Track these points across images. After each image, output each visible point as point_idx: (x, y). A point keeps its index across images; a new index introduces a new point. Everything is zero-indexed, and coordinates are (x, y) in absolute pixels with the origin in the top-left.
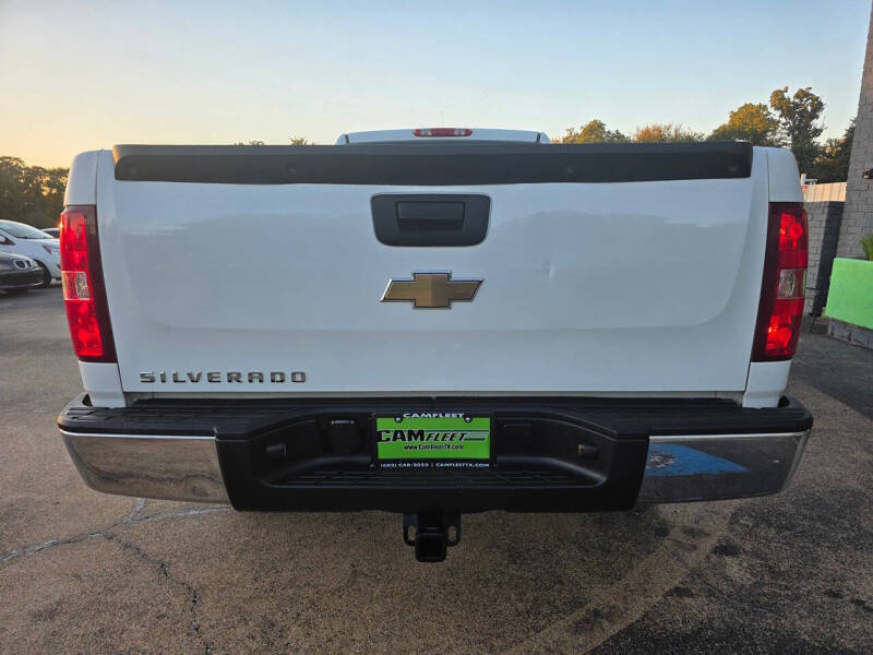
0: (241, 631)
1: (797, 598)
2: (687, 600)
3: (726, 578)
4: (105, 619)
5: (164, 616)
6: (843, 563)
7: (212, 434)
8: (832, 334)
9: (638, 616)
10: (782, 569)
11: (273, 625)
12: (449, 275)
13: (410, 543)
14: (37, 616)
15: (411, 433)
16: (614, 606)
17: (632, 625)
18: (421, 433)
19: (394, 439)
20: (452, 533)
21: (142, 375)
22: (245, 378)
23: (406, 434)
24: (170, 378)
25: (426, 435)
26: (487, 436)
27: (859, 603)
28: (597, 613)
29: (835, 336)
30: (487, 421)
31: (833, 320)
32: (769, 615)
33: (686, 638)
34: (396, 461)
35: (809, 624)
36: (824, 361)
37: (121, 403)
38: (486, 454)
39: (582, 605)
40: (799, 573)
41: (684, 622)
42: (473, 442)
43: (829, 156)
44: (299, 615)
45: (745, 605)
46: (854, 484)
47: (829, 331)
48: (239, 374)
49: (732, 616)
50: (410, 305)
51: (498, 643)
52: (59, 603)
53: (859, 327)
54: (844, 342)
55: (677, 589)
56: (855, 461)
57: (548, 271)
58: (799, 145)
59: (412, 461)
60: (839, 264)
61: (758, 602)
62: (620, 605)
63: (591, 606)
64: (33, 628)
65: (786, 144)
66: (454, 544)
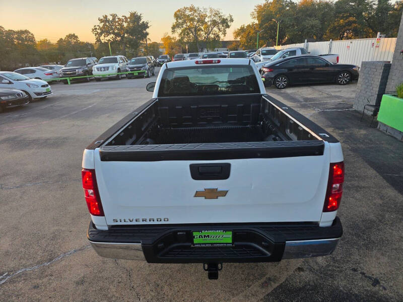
0: (148, 288)
1: (341, 271)
2: (302, 273)
3: (317, 263)
4: (101, 283)
5: (120, 282)
6: (360, 256)
7: (140, 243)
8: (379, 128)
9: (284, 280)
10: (338, 259)
11: (158, 286)
12: (217, 189)
13: (206, 270)
14: (78, 283)
15: (205, 236)
16: (275, 276)
17: (282, 284)
18: (208, 236)
19: (199, 237)
20: (219, 266)
21: (114, 220)
22: (148, 220)
23: (203, 236)
24: (123, 221)
25: (210, 237)
26: (231, 236)
27: (363, 274)
28: (270, 279)
29: (381, 129)
30: (231, 232)
31: (380, 122)
32: (330, 279)
33: (300, 289)
34: (200, 244)
35: (343, 283)
36: (372, 145)
37: (106, 228)
38: (230, 241)
39: (264, 275)
40: (344, 261)
41: (300, 282)
42: (226, 238)
43: (396, 10)
44: (166, 281)
45: (322, 275)
46: (372, 217)
47: (378, 127)
48: (146, 219)
49: (317, 279)
50: (204, 198)
51: (235, 292)
52: (84, 277)
53: (391, 127)
54: (384, 133)
55: (299, 268)
56: (375, 204)
57: (251, 187)
58: (381, 6)
59: (205, 244)
60: (385, 97)
61: (327, 273)
62: (278, 276)
63: (268, 276)
64: (77, 288)
65: (375, 4)
66: (220, 270)
